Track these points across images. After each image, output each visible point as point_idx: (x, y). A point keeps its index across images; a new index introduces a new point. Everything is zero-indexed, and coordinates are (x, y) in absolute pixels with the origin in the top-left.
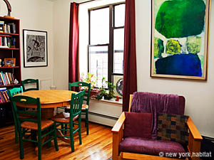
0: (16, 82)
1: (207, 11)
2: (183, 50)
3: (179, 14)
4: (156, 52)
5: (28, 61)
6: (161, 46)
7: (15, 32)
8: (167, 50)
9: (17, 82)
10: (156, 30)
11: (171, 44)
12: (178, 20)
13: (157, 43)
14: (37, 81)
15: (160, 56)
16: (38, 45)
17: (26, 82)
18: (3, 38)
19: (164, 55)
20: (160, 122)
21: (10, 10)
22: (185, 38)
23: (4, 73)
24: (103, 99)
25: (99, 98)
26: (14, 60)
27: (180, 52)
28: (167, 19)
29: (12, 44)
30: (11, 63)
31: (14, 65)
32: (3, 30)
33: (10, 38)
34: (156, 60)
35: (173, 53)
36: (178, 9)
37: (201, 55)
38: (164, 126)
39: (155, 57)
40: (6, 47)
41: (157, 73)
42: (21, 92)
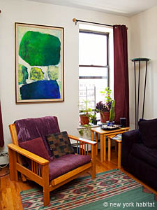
1: (62, 47)
2: (45, 77)
3: (41, 46)
4: (20, 78)
6: (26, 73)
8: (31, 76)
10: (19, 57)
11: (34, 72)
12: (40, 50)
13: (21, 69)
15: (24, 82)
19: (29, 81)
20: (52, 142)
22: (46, 67)
27: (43, 79)
28: (31, 48)
34: (21, 86)
35: (37, 80)
36: (40, 40)
37: (59, 81)
38: (56, 145)
39: (19, 84)
41: (22, 99)
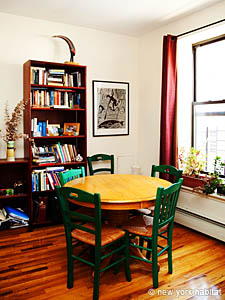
0: (79, 158)
5: (100, 127)
7: (79, 84)
9: (81, 158)
14: (111, 158)
16: (115, 104)
17: (95, 158)
18: (63, 93)
21: (73, 54)
23: (62, 144)
24: (215, 194)
25: (208, 192)
26: (77, 126)
29: (75, 103)
30: (72, 130)
31: (77, 134)
32: (63, 82)
33: (73, 94)
40: (66, 106)
42: (81, 176)
